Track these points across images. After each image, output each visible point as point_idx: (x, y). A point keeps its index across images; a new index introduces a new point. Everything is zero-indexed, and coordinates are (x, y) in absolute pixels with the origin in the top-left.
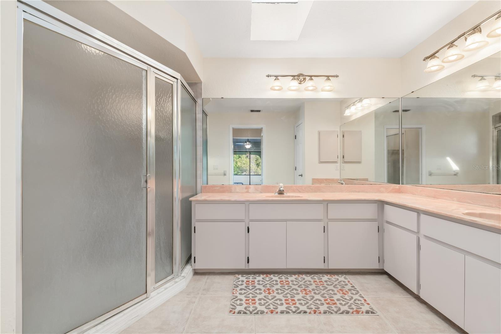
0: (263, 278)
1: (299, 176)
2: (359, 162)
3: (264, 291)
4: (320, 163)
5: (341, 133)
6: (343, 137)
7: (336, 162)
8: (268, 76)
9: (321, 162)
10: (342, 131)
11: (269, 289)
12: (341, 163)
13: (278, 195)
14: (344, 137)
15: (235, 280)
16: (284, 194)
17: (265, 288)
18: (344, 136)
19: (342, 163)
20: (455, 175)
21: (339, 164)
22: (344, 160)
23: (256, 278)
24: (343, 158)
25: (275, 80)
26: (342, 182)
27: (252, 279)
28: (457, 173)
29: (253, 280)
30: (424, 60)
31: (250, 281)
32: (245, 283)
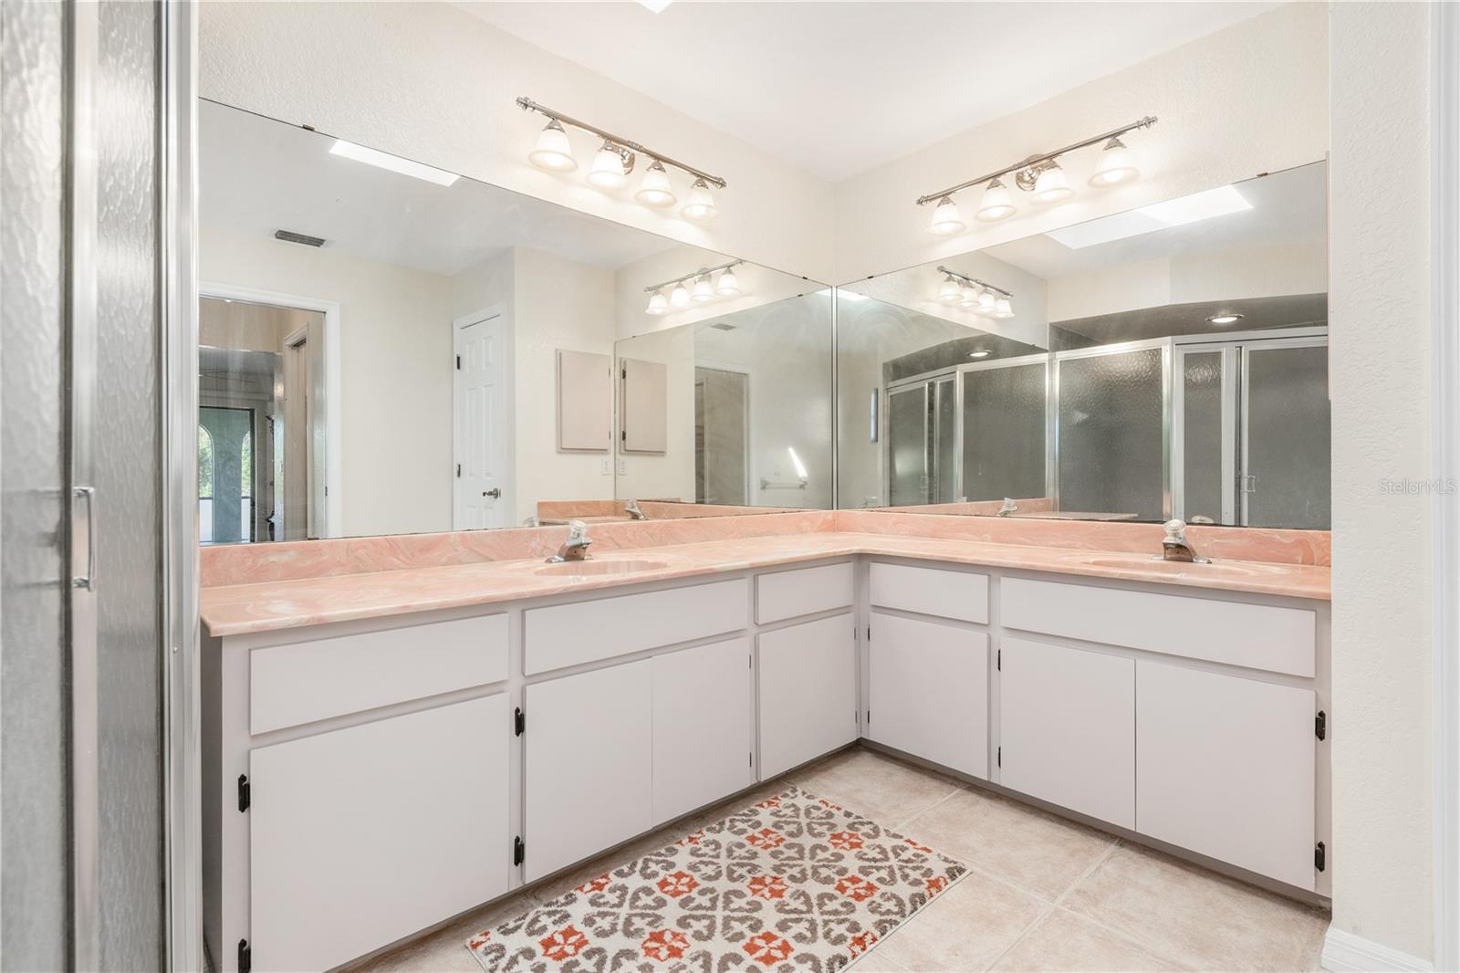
0: (593, 902)
1: (484, 494)
2: (661, 453)
3: (647, 954)
4: (558, 452)
5: (618, 365)
6: (624, 376)
7: (603, 451)
8: (526, 106)
9: (563, 450)
10: (621, 359)
11: (657, 937)
12: (618, 456)
13: (568, 563)
14: (627, 377)
15: (490, 966)
16: (583, 559)
17: (642, 941)
18: (627, 374)
19: (621, 454)
20: (802, 487)
21: (612, 456)
22: (625, 446)
23: (567, 916)
24: (624, 438)
25: (550, 128)
26: (636, 510)
27: (555, 923)
28: (806, 483)
29: (563, 927)
30: (920, 202)
31: (559, 938)
32: (545, 955)
